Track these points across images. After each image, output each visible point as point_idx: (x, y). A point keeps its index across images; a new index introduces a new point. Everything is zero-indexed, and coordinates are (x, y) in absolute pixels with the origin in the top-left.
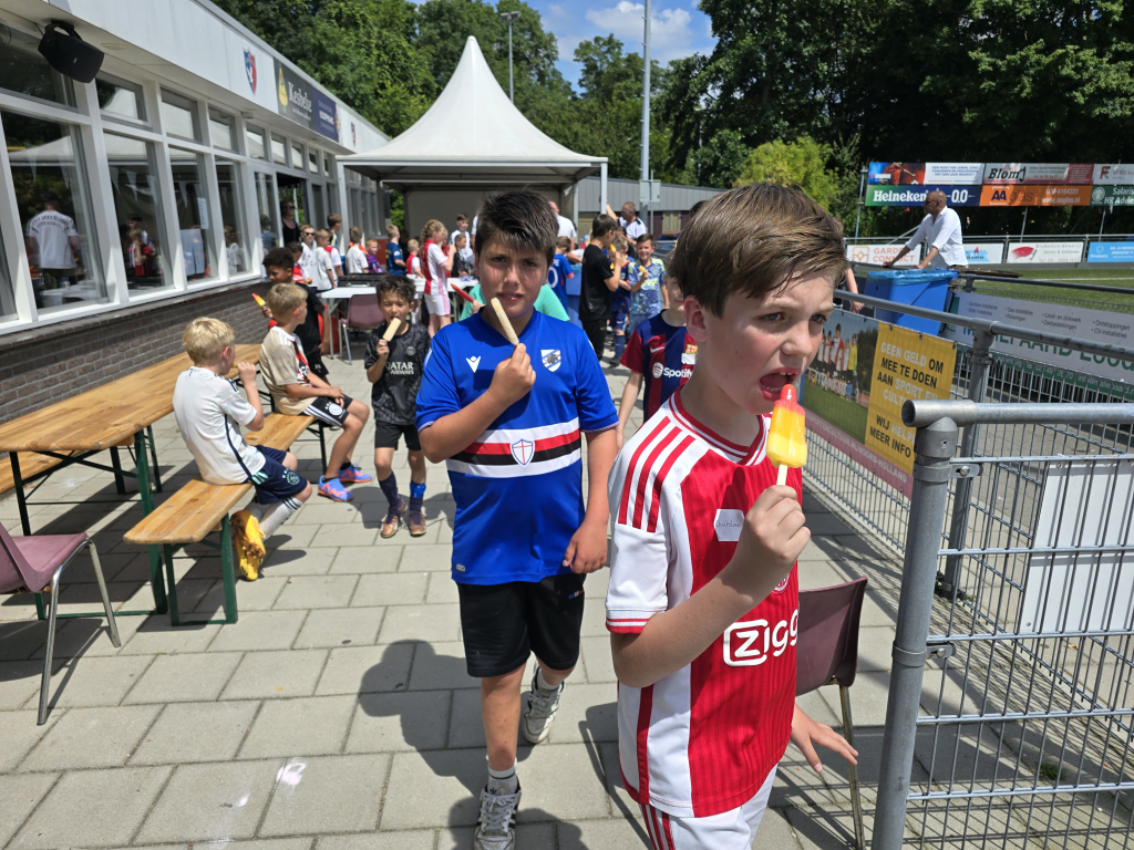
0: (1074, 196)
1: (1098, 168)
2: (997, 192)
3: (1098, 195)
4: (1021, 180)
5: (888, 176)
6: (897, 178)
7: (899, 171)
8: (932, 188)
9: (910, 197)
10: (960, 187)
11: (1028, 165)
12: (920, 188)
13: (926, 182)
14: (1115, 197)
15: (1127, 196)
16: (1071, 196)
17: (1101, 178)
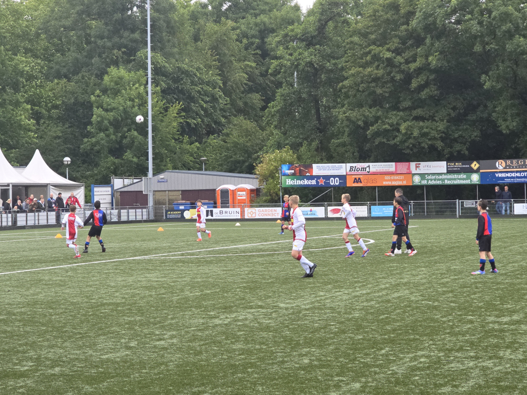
0: (402, 180)
1: (413, 165)
2: (355, 179)
3: (417, 180)
4: (368, 172)
5: (293, 171)
6: (298, 172)
7: (298, 168)
8: (318, 177)
9: (306, 182)
11: (371, 164)
12: (312, 177)
13: (314, 174)
14: (428, 180)
15: (435, 180)
16: (400, 180)
17: (416, 170)
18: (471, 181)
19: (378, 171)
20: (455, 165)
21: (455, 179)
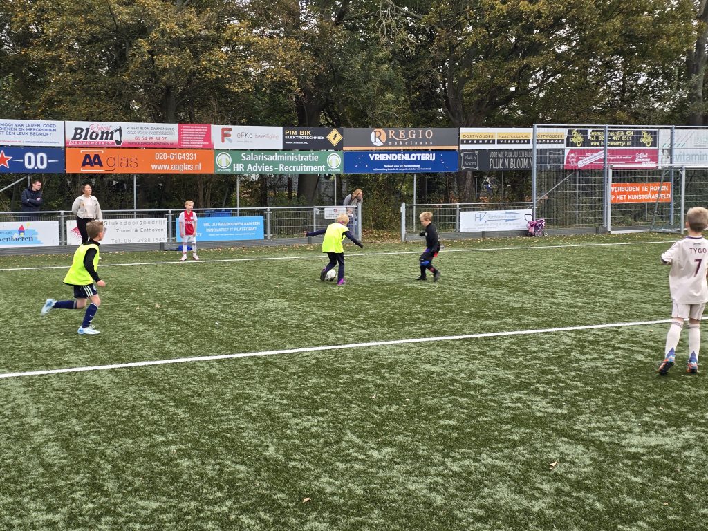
0: (193, 162)
1: (216, 130)
2: (88, 156)
3: (223, 163)
4: (118, 142)
10: (36, 150)
11: (124, 125)
14: (246, 163)
15: (260, 163)
16: (188, 162)
17: (223, 141)
18: (327, 167)
19: (141, 141)
20: (298, 134)
21: (298, 163)
